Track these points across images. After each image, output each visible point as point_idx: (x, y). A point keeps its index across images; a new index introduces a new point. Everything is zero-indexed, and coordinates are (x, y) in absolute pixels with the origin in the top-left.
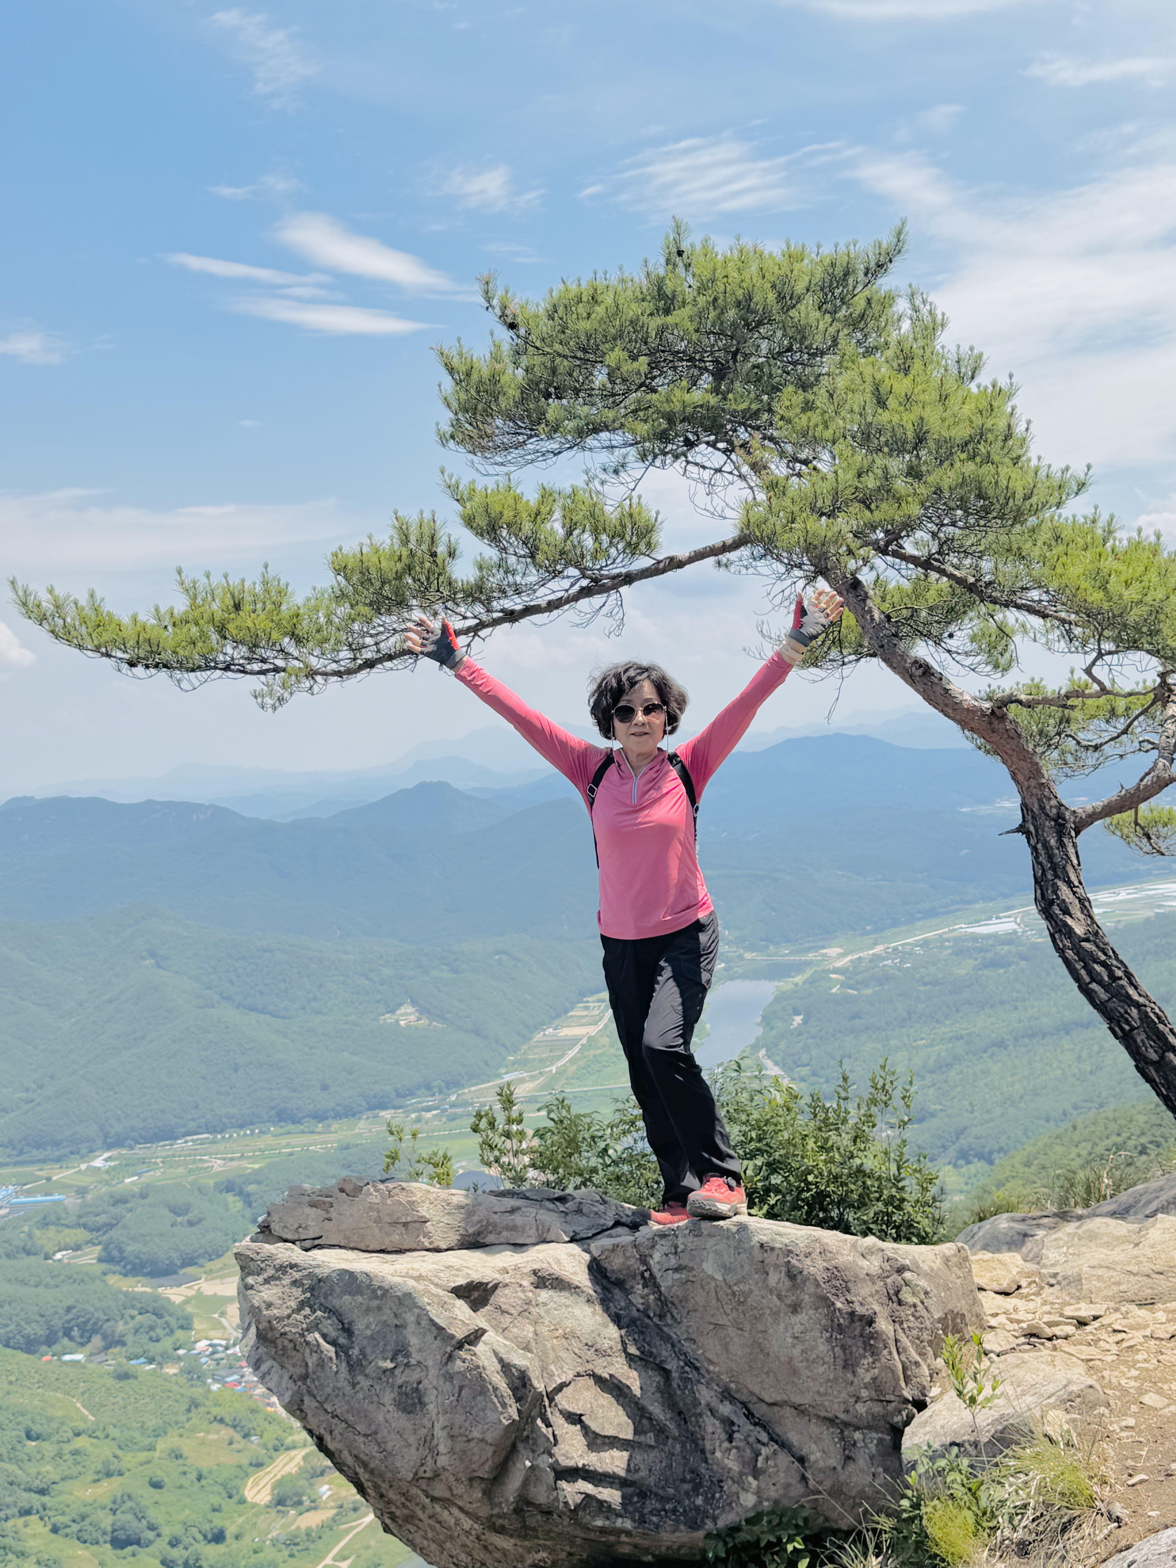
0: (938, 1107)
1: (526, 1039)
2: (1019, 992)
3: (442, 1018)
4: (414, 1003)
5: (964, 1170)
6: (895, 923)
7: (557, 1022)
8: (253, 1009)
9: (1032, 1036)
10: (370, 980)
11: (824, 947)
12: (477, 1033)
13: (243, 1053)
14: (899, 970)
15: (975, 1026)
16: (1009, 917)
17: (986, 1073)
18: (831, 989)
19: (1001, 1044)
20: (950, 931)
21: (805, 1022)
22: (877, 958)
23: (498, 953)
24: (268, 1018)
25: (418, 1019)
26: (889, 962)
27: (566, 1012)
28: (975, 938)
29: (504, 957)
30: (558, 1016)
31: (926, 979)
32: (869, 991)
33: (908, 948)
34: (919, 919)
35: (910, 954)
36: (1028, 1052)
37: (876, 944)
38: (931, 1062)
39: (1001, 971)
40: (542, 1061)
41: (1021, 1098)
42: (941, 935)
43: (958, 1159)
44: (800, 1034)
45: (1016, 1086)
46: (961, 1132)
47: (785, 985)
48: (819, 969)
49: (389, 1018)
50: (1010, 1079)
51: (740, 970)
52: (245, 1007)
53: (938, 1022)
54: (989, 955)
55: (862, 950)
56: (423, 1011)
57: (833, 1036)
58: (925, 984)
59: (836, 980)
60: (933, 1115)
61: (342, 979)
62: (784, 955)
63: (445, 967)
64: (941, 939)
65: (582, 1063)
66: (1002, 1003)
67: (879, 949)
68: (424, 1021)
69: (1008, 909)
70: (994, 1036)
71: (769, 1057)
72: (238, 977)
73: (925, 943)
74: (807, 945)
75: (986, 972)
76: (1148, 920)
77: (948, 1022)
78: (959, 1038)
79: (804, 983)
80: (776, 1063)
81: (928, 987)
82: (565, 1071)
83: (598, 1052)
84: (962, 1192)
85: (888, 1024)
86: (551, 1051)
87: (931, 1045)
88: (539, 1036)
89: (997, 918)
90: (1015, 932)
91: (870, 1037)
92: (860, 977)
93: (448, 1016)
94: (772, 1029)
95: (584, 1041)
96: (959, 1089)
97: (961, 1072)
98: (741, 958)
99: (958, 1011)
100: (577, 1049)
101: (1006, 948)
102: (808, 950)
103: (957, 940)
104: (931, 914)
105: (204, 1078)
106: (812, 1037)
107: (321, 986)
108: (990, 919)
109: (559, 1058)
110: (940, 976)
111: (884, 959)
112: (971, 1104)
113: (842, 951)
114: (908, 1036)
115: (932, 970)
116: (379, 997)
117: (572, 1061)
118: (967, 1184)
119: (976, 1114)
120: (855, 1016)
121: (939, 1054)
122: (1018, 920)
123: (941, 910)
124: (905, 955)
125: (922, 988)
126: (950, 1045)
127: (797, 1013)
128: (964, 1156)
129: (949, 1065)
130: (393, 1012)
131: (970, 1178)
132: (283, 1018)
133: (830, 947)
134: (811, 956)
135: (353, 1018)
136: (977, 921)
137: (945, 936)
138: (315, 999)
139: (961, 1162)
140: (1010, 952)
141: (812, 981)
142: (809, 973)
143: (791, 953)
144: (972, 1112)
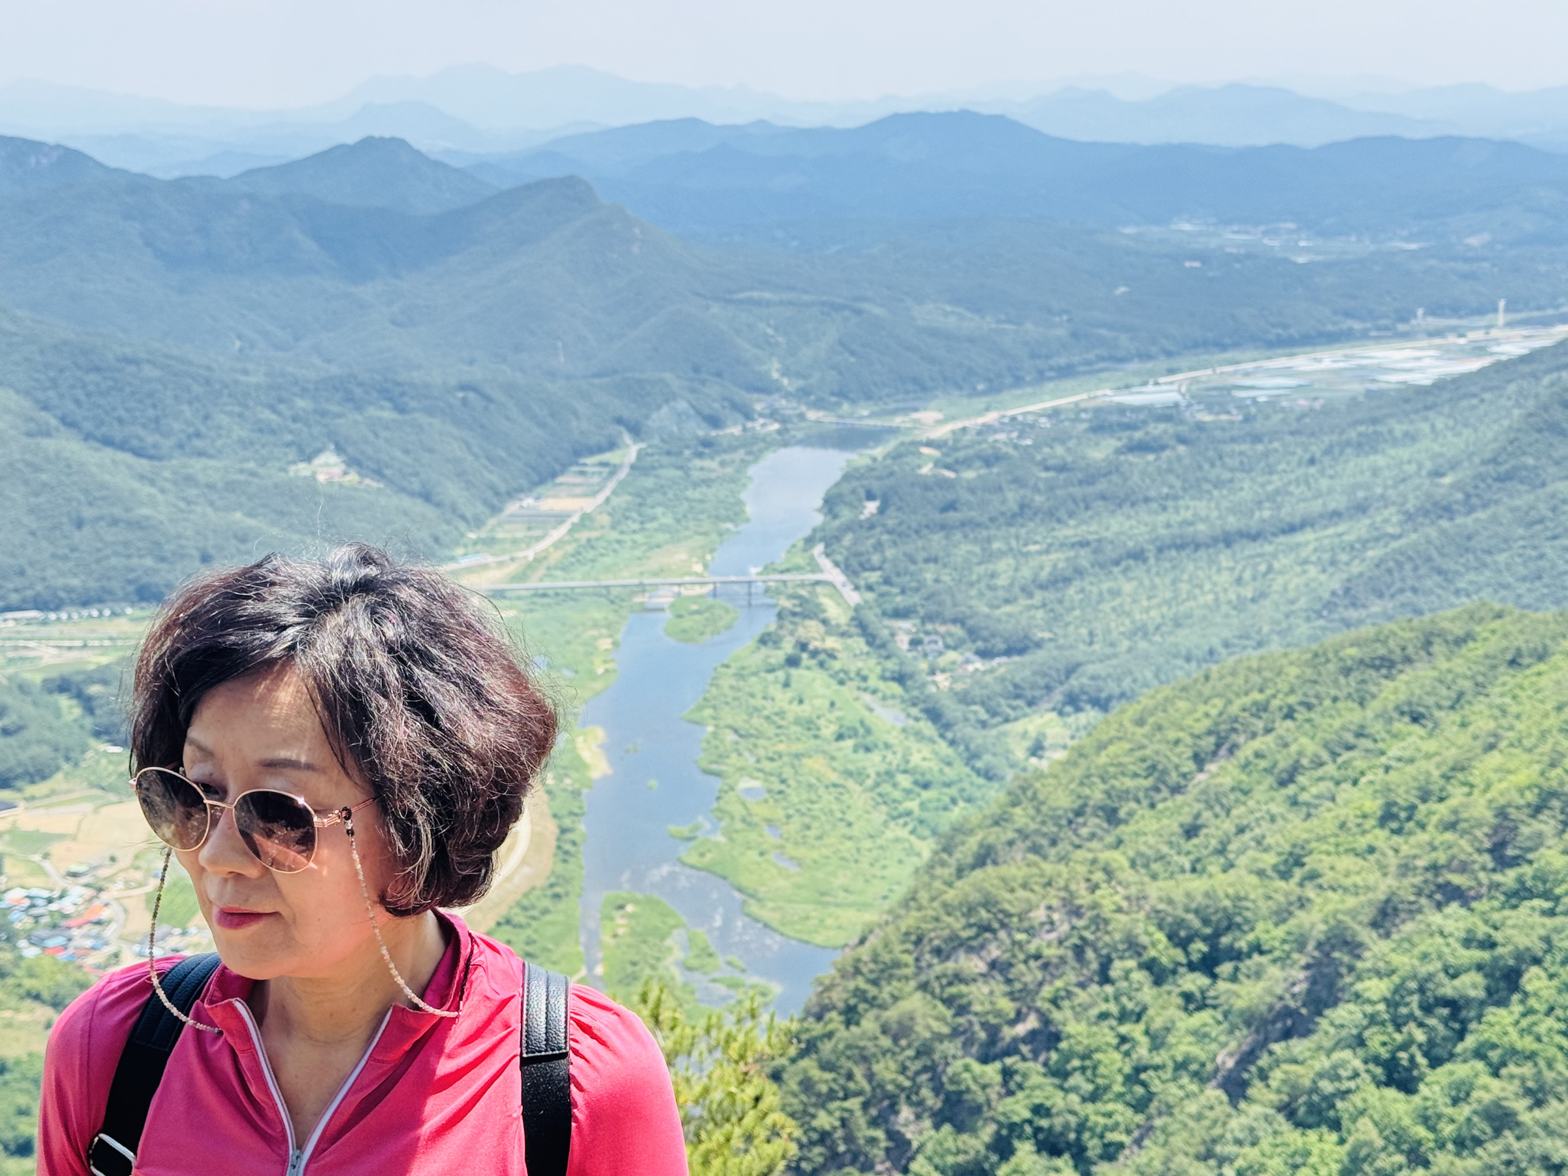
0: (1047, 635)
1: (495, 510)
2: (1171, 487)
3: (378, 474)
4: (340, 449)
5: (1071, 720)
6: (1018, 382)
7: (540, 490)
8: (107, 442)
9: (1180, 547)
10: (279, 414)
11: (916, 410)
12: (427, 497)
13: (90, 504)
14: (1016, 447)
15: (1107, 529)
16: (1171, 383)
17: (1115, 593)
18: (919, 467)
19: (1138, 556)
20: (1090, 398)
21: (882, 511)
22: (986, 429)
23: (463, 387)
24: (128, 457)
25: (345, 473)
26: (1001, 437)
27: (554, 475)
28: (1122, 410)
29: (471, 395)
30: (542, 481)
31: (1051, 462)
32: (969, 475)
33: (1030, 419)
34: (1050, 379)
35: (1032, 426)
36: (1174, 568)
37: (988, 409)
38: (1044, 575)
39: (1151, 457)
40: (515, 541)
41: (1158, 628)
42: (1077, 404)
43: (1065, 704)
44: (872, 527)
45: (1153, 613)
46: (1071, 670)
47: (860, 458)
48: (907, 439)
49: (302, 469)
50: (1145, 603)
51: (800, 435)
52: (96, 439)
53: (1059, 521)
54: (1138, 435)
55: (968, 416)
56: (353, 462)
57: (917, 532)
58: (1047, 469)
59: (929, 457)
60: (1038, 645)
61: (237, 409)
62: (861, 418)
63: (387, 404)
64: (1078, 409)
65: (570, 548)
66: (1147, 500)
67: (991, 417)
68: (353, 477)
69: (1171, 371)
70: (1130, 544)
71: (828, 555)
72: (88, 395)
73: (1054, 414)
74: (893, 406)
75: (1131, 458)
76: (1354, 399)
77: (1072, 522)
78: (1084, 544)
79: (885, 458)
80: (837, 564)
81: (1051, 474)
82: (545, 558)
83: (594, 534)
84: (1065, 747)
85: (993, 520)
86: (529, 529)
87: (1047, 551)
88: (512, 508)
89: (1157, 384)
90: (1176, 405)
91: (966, 536)
92: (961, 455)
93: (387, 472)
94: (835, 517)
95: (575, 519)
96: (1077, 613)
97: (1082, 590)
98: (802, 417)
99: (1087, 508)
100: (564, 528)
101: (1162, 426)
102: (894, 412)
103: (1098, 411)
104: (1066, 372)
105: (33, 533)
106: (890, 532)
107: (206, 417)
108: (1145, 384)
109: (538, 539)
110: (1069, 459)
111: (996, 431)
112: (1091, 634)
113: (939, 416)
114: (1017, 538)
115: (1059, 450)
116: (289, 438)
117: (557, 545)
118: (1073, 737)
119: (1097, 647)
120: (951, 506)
121: (1055, 566)
122: (1183, 389)
123: (1082, 369)
124: (1024, 427)
125: (1044, 475)
126: (1072, 553)
127: (870, 497)
128: (1073, 701)
129: (1067, 580)
130: (309, 459)
131: (1078, 730)
132: (151, 457)
133: (925, 409)
134: (897, 421)
135: (251, 465)
136: (1127, 387)
137: (1083, 405)
138: (198, 435)
139: (1068, 709)
140: (1165, 432)
141: (896, 456)
142: (891, 444)
143: (872, 415)
144: (1091, 643)
